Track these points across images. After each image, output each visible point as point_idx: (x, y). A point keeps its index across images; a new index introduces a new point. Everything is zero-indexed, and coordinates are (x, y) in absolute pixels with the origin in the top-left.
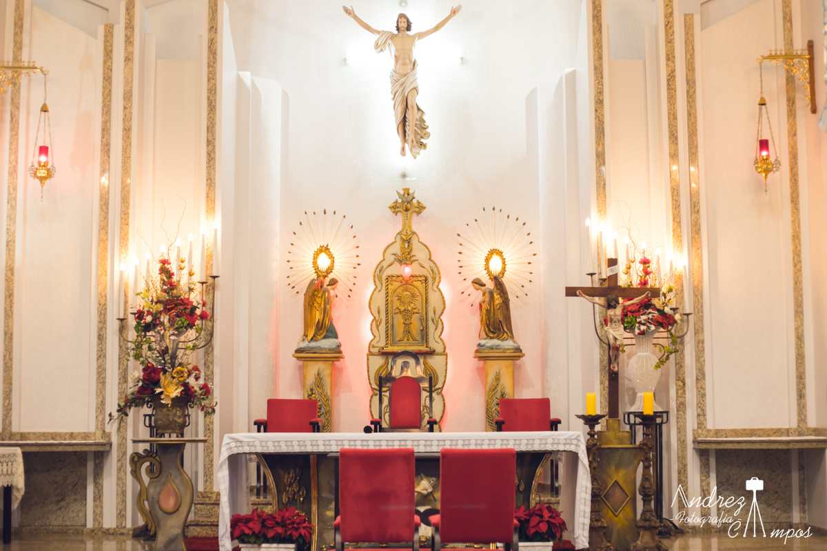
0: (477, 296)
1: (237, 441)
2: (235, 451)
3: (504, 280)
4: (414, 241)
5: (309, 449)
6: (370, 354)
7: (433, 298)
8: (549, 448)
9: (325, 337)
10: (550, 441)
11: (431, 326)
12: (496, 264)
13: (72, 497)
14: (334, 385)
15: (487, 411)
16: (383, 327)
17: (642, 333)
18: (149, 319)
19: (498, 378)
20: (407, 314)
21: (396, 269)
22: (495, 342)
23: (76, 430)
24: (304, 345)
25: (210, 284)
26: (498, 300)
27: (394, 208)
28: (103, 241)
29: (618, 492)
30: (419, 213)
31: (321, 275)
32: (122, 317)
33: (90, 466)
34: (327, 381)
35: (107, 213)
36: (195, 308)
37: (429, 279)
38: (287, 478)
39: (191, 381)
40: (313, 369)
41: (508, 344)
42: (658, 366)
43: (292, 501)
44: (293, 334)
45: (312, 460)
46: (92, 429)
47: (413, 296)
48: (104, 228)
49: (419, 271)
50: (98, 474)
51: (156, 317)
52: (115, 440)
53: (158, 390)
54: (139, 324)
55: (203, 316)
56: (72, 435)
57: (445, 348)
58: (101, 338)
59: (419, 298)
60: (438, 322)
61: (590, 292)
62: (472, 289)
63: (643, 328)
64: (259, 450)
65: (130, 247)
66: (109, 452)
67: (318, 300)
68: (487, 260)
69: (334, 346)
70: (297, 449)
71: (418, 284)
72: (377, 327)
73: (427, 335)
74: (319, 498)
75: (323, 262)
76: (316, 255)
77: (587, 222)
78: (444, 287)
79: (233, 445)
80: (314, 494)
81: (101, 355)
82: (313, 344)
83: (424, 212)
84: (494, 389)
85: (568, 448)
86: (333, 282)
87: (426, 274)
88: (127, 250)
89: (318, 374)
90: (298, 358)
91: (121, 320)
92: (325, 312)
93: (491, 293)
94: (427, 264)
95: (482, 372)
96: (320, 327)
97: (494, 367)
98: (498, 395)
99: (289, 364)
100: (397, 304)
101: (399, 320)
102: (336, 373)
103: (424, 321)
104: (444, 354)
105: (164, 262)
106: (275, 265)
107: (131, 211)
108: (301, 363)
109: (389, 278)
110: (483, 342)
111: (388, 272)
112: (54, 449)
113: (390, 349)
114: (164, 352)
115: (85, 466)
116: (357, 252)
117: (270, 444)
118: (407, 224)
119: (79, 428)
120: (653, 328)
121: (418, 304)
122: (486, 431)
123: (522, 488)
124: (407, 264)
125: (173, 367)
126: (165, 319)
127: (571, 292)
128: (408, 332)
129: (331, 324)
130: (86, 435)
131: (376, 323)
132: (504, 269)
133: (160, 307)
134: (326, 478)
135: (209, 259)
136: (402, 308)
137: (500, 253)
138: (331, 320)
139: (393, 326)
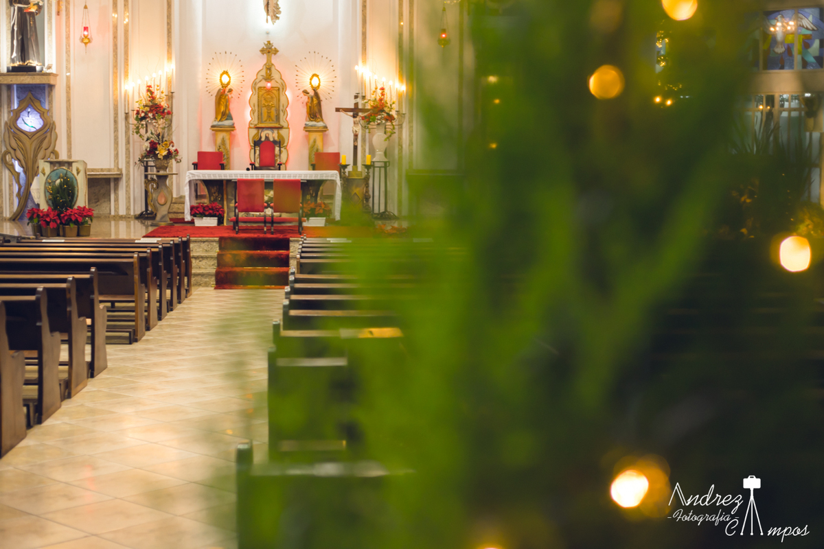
0: (305, 99)
1: (192, 174)
2: (192, 178)
3: (319, 91)
4: (273, 69)
5: (223, 178)
6: (250, 128)
7: (283, 99)
8: (324, 178)
9: (226, 119)
10: (325, 175)
11: (281, 114)
12: (315, 82)
13: (103, 200)
14: (231, 143)
15: (310, 158)
16: (256, 114)
17: (379, 124)
18: (143, 115)
19: (315, 141)
20: (269, 107)
21: (263, 84)
22: (314, 123)
23: (104, 167)
24: (216, 123)
25: (170, 96)
26: (315, 101)
27: (263, 51)
28: (115, 73)
29: (356, 197)
30: (275, 54)
31: (224, 86)
32: (127, 112)
33: (112, 185)
34: (227, 142)
35: (117, 59)
36: (165, 109)
37: (280, 89)
38: (213, 190)
39: (171, 148)
40: (220, 136)
41: (321, 124)
42: (386, 140)
43: (216, 200)
44: (210, 118)
45: (224, 182)
46: (112, 167)
47: (272, 98)
48: (115, 66)
49: (275, 85)
50: (116, 188)
51: (146, 114)
52: (124, 172)
53: (157, 152)
54: (137, 117)
55: (169, 113)
56: (102, 170)
57: (288, 125)
58: (116, 122)
59: (275, 99)
60: (285, 112)
61: (346, 110)
62: (302, 95)
63: (379, 122)
64: (202, 178)
65: (129, 76)
66: (121, 178)
67: (223, 100)
68: (311, 79)
69: (231, 124)
70: (218, 178)
71: (274, 92)
72: (253, 113)
73: (279, 118)
74: (227, 199)
75: (225, 79)
76: (221, 75)
77: (356, 68)
78: (288, 93)
79: (191, 176)
80: (225, 196)
81: (116, 130)
82: (220, 123)
83: (278, 53)
84: (313, 147)
85: (332, 178)
86: (230, 91)
87: (279, 86)
88: (128, 78)
89: (223, 139)
90: (213, 130)
91: (127, 114)
92: (227, 106)
93: (312, 98)
94: (279, 81)
95: (307, 138)
96: (224, 114)
97: (313, 136)
98: (315, 150)
99: (207, 132)
100: (263, 102)
101: (265, 110)
102: (232, 137)
103: (278, 111)
104: (288, 128)
105: (150, 86)
106: (200, 81)
107: (129, 58)
108: (213, 132)
109: (260, 88)
110: (307, 123)
111: (259, 85)
112: (97, 177)
113: (260, 125)
114: (158, 135)
115: (110, 184)
116: (243, 74)
117: (201, 175)
118: (269, 60)
119: (106, 166)
120: (384, 122)
121: (274, 102)
122: (309, 170)
123: (314, 195)
124: (269, 82)
125: (162, 142)
126: (150, 115)
127: (338, 110)
128: (269, 117)
129: (230, 113)
130: (109, 170)
131: (253, 112)
132: (319, 85)
133: (148, 109)
134: (230, 190)
135: (169, 82)
136: (266, 104)
137: (317, 76)
138: (229, 110)
139: (261, 114)
